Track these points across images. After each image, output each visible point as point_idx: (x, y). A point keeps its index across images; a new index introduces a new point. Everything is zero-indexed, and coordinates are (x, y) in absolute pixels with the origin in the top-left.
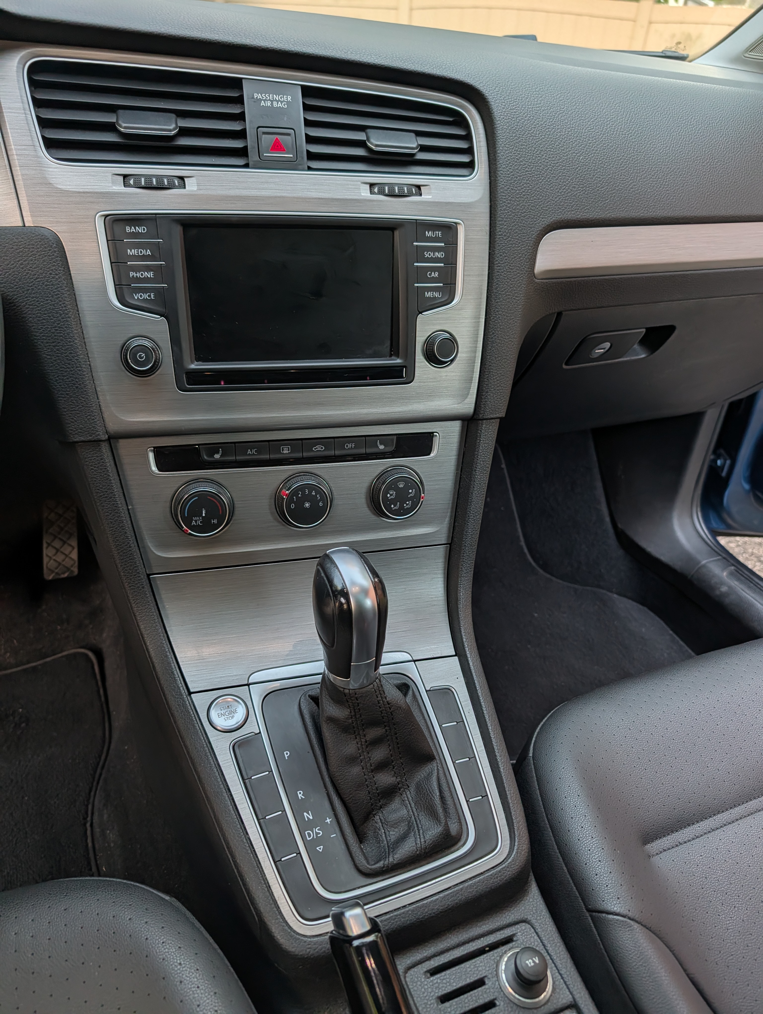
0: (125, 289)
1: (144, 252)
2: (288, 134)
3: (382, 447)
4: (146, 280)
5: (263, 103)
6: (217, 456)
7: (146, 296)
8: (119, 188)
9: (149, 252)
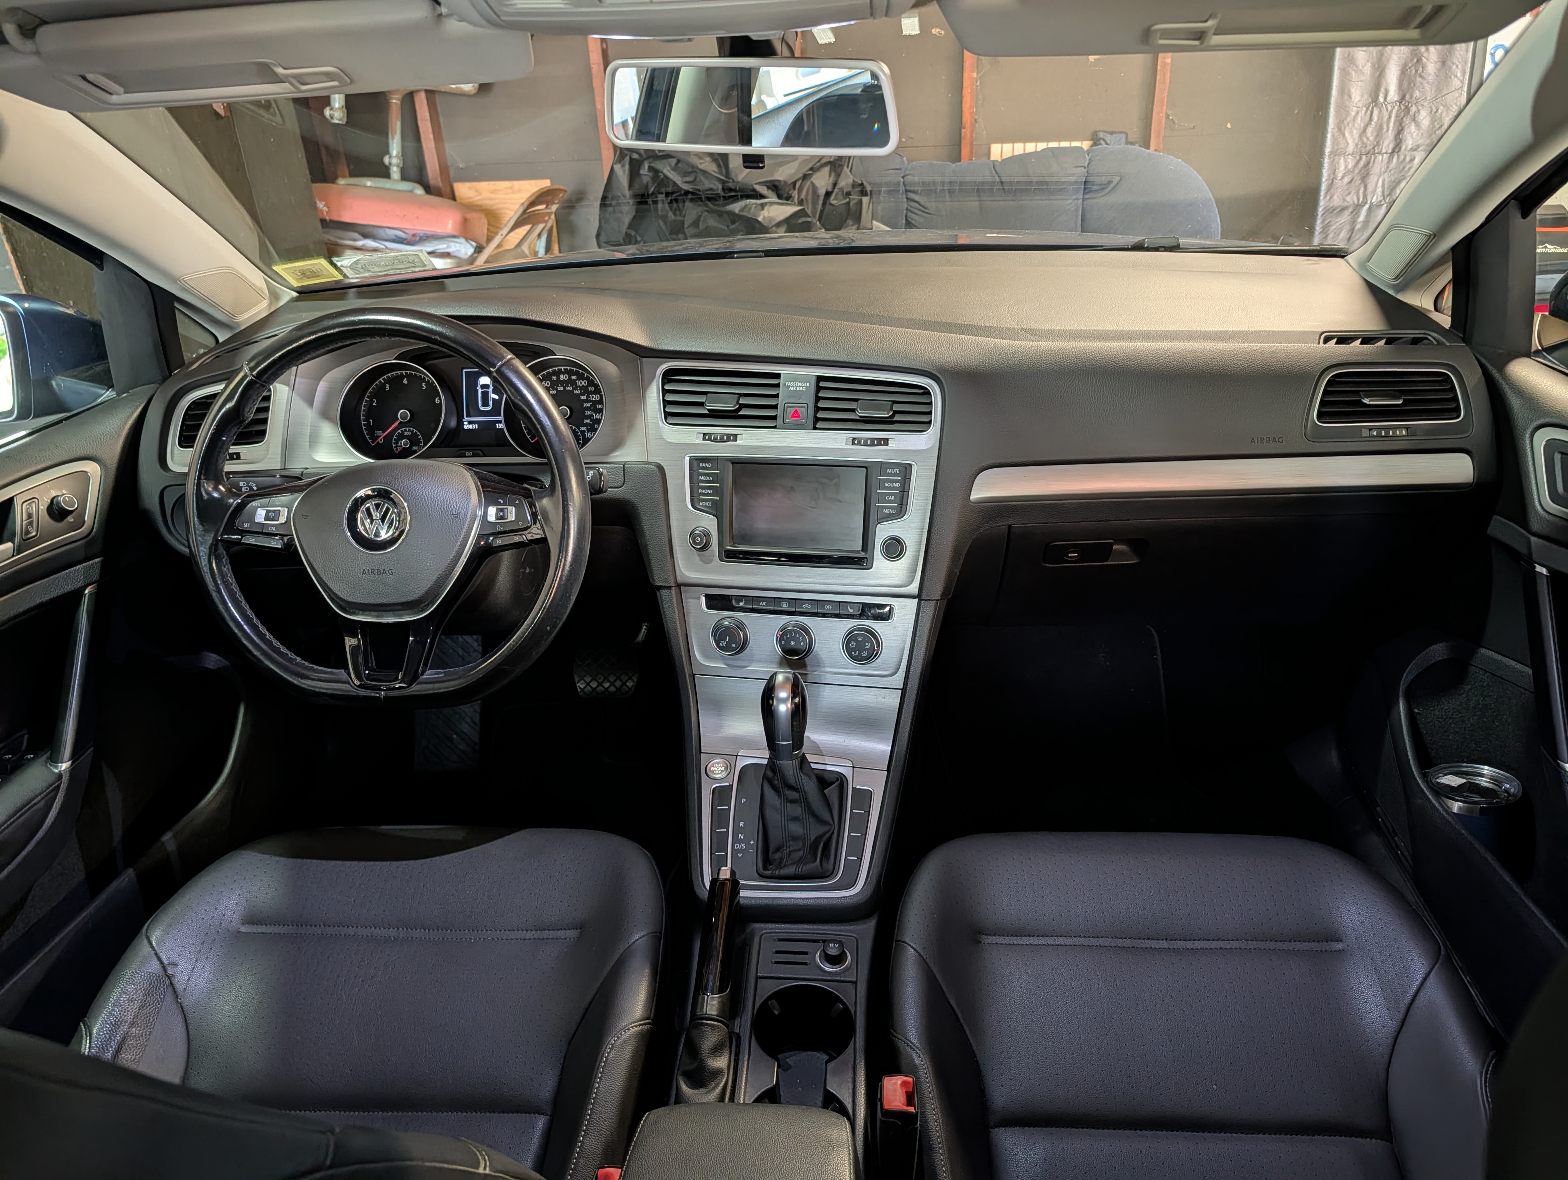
0: (696, 500)
1: (708, 478)
2: (804, 407)
3: (851, 611)
4: (708, 494)
5: (791, 388)
6: (741, 604)
7: (706, 504)
8: (700, 441)
9: (711, 479)
